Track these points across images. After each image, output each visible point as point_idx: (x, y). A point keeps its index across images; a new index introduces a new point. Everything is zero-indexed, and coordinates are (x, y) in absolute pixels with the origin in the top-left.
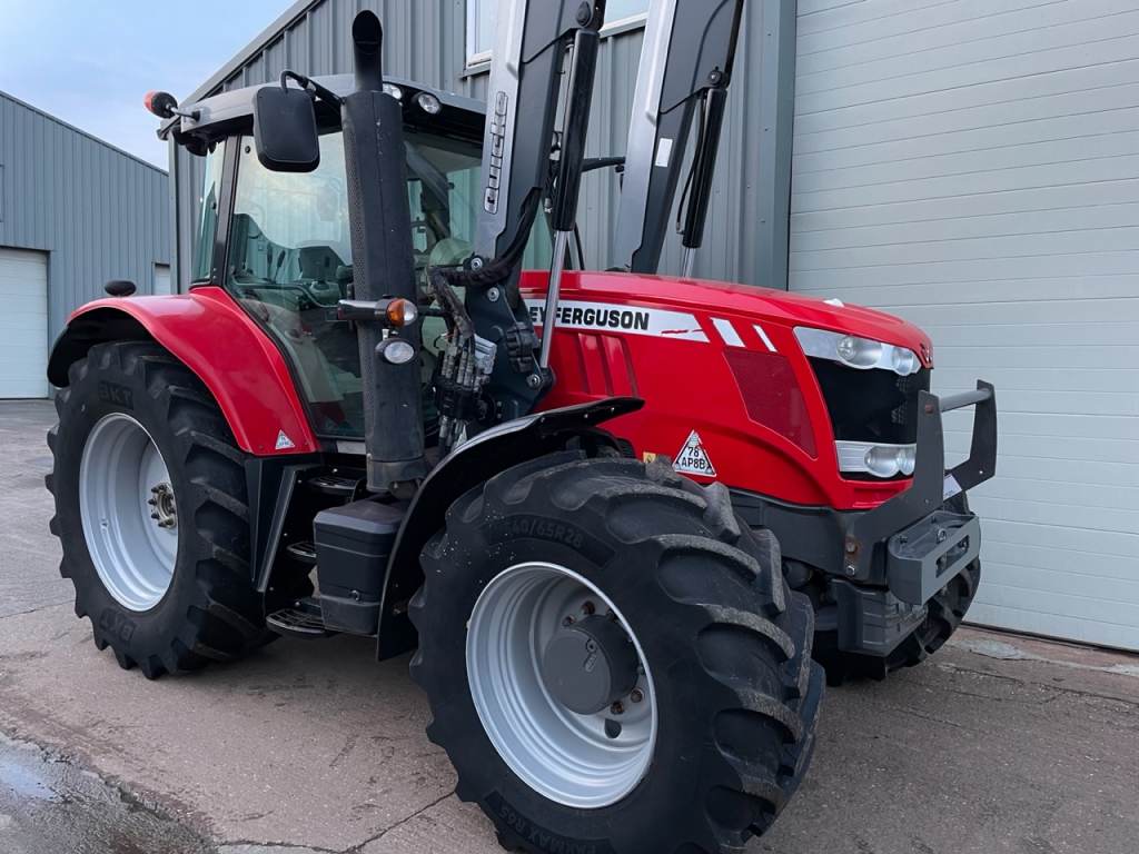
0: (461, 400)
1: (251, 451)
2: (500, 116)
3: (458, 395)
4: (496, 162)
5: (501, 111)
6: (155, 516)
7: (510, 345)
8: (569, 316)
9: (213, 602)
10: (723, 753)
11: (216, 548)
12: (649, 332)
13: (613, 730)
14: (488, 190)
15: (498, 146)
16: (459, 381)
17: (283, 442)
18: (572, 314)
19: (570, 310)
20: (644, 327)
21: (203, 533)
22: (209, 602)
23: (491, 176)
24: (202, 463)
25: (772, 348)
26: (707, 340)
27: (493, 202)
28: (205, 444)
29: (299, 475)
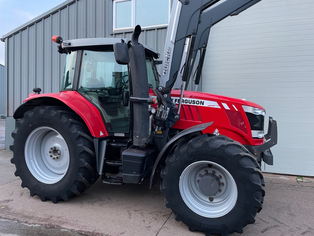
0: (162, 122)
1: (95, 136)
2: (168, 53)
3: (162, 121)
4: (167, 64)
5: (169, 51)
6: (51, 156)
7: (173, 108)
8: (177, 101)
9: (84, 179)
10: (256, 200)
11: (86, 163)
12: (204, 106)
13: (211, 200)
14: (164, 71)
15: (168, 60)
16: (162, 117)
17: (101, 134)
18: (177, 100)
19: (177, 99)
20: (203, 104)
21: (82, 160)
22: (83, 179)
23: (165, 67)
24: (81, 140)
25: (237, 110)
26: (220, 108)
27: (166, 73)
28: (82, 135)
29: (107, 142)
